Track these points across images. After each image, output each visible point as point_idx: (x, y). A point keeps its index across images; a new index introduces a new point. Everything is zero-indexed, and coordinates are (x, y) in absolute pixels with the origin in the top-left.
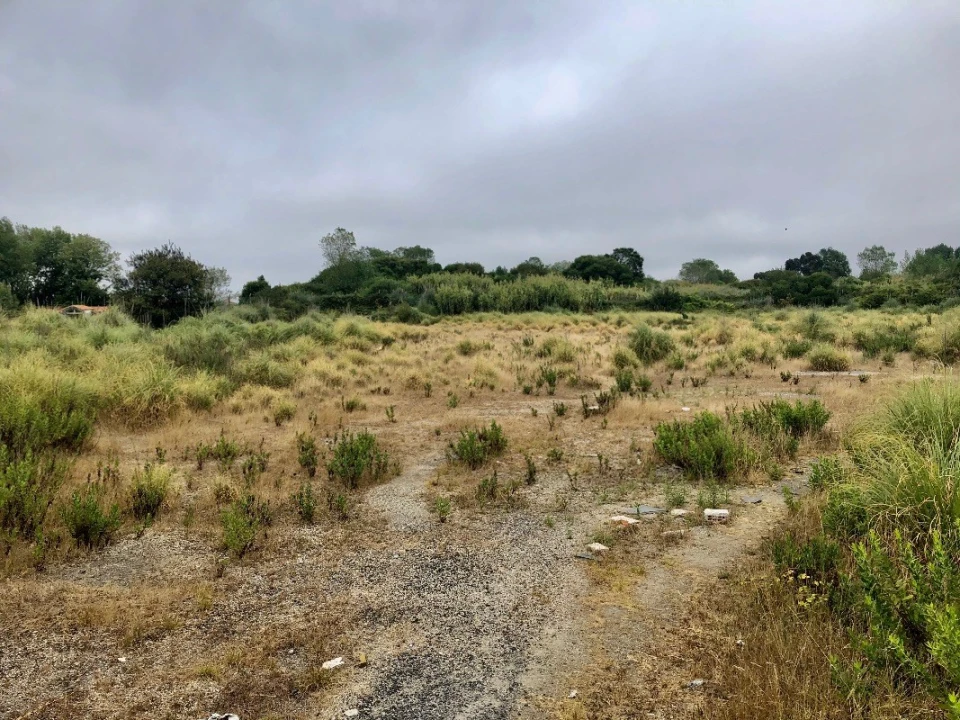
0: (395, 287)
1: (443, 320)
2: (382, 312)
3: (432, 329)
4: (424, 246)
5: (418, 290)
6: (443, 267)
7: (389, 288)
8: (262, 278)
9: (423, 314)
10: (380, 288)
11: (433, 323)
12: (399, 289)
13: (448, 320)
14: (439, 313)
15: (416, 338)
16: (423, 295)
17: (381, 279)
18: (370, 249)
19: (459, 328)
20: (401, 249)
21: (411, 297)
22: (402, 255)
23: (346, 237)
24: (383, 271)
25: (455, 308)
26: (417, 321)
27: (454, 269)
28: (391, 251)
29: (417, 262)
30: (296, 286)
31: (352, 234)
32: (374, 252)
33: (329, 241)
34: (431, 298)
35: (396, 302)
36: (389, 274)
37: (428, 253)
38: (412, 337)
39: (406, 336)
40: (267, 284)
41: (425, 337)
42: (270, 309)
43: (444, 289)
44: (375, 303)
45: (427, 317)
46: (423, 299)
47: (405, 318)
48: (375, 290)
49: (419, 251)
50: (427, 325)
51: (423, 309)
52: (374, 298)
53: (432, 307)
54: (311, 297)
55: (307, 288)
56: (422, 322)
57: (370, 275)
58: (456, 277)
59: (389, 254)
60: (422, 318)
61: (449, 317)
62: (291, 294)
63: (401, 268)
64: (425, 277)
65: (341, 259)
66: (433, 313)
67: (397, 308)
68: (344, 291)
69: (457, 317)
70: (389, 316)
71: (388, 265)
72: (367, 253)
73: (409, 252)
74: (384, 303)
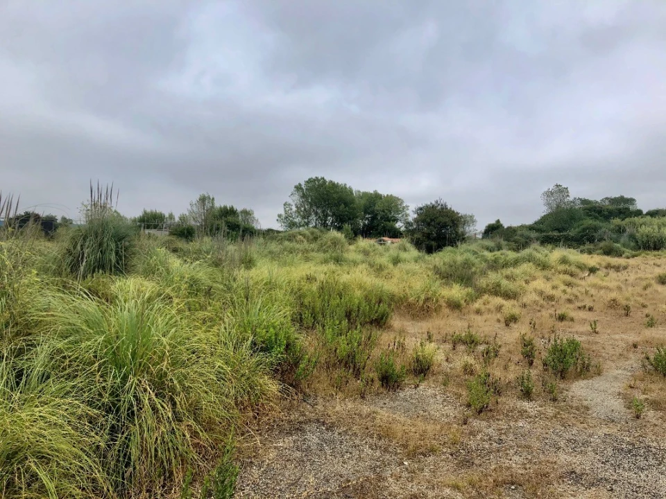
0: (601, 228)
1: (643, 255)
2: (589, 247)
3: (632, 261)
4: (627, 196)
5: (620, 230)
6: (644, 212)
7: (596, 229)
8: (498, 221)
9: (625, 249)
10: (588, 228)
11: (633, 256)
12: (603, 230)
13: (648, 254)
14: (640, 248)
15: (617, 269)
16: (625, 235)
17: (589, 222)
18: (581, 199)
19: (658, 262)
20: (607, 198)
21: (614, 236)
22: (607, 202)
23: (562, 191)
24: (591, 215)
25: (655, 245)
26: (619, 254)
27: (653, 214)
28: (599, 200)
29: (621, 209)
30: (522, 227)
31: (567, 188)
32: (584, 202)
33: (549, 194)
34: (632, 237)
35: (601, 240)
36: (596, 218)
37: (631, 201)
38: (614, 267)
39: (608, 266)
40: (502, 225)
41: (625, 268)
42: (503, 243)
43: (645, 230)
44: (583, 240)
45: (628, 252)
46: (624, 238)
47: (608, 252)
48: (584, 230)
49: (622, 200)
50: (628, 258)
51: (624, 245)
52: (582, 236)
53: (632, 244)
54: (533, 235)
55: (531, 228)
56: (623, 256)
57: (580, 219)
58: (656, 220)
59: (597, 202)
60: (624, 252)
61: (649, 252)
62: (519, 232)
63: (606, 213)
64: (627, 220)
65: (558, 206)
66: (633, 249)
67: (602, 244)
68: (559, 230)
69: (656, 253)
70: (594, 250)
71: (594, 210)
72: (578, 202)
73: (614, 201)
74: (591, 240)
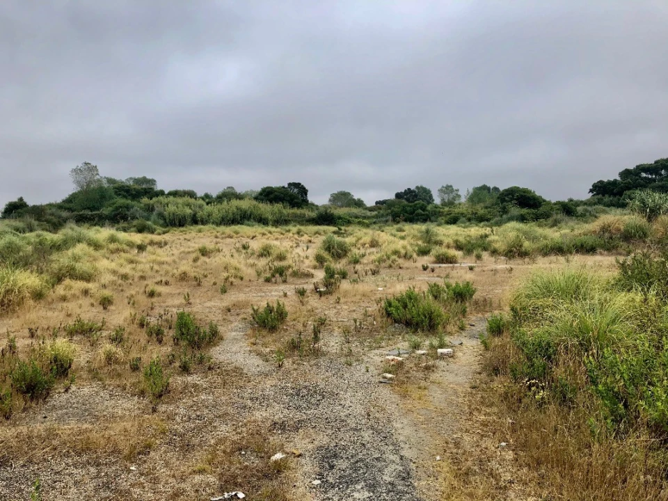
0: (132, 207)
1: (172, 231)
2: (124, 225)
3: (167, 237)
4: (149, 177)
5: (150, 209)
6: (166, 192)
7: (128, 207)
8: (21, 199)
9: (155, 226)
10: (121, 207)
11: (164, 233)
12: (135, 208)
13: (175, 231)
14: (168, 226)
15: (160, 245)
16: (154, 213)
17: (121, 201)
18: (107, 178)
19: (187, 236)
20: (131, 178)
21: (146, 214)
22: (131, 183)
23: (92, 169)
24: (120, 195)
25: (180, 222)
26: (152, 232)
27: (175, 194)
28: (124, 180)
29: (143, 190)
30: (50, 205)
31: (96, 167)
32: (110, 181)
33: (77, 171)
34: (161, 215)
35: (134, 218)
36: (125, 197)
37: (153, 182)
38: (156, 243)
39: (152, 243)
40: (25, 204)
41: (166, 244)
42: (35, 223)
43: (172, 208)
44: (118, 218)
45: (160, 229)
46: (154, 216)
47: (141, 230)
48: (117, 208)
49: (145, 180)
50: (159, 234)
51: (155, 223)
52: (116, 215)
53: (161, 222)
54: (65, 214)
55: (60, 207)
56: (156, 232)
57: (111, 198)
58: (180, 200)
59: (122, 182)
60: (155, 230)
61: (175, 229)
62: (49, 211)
63: (134, 193)
64: (154, 199)
65: (88, 185)
66: (162, 226)
67: (135, 222)
68: (92, 209)
69: (182, 229)
70: (129, 228)
71: (124, 190)
72: (104, 181)
73: (137, 181)
74: (125, 218)
